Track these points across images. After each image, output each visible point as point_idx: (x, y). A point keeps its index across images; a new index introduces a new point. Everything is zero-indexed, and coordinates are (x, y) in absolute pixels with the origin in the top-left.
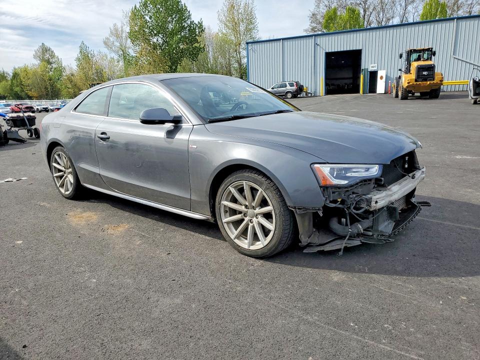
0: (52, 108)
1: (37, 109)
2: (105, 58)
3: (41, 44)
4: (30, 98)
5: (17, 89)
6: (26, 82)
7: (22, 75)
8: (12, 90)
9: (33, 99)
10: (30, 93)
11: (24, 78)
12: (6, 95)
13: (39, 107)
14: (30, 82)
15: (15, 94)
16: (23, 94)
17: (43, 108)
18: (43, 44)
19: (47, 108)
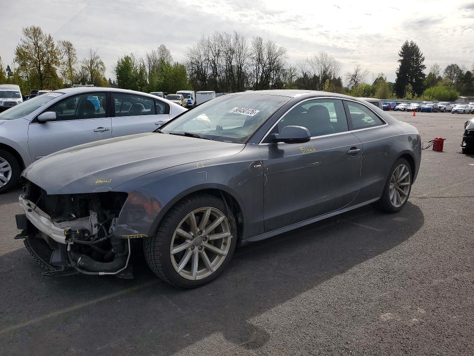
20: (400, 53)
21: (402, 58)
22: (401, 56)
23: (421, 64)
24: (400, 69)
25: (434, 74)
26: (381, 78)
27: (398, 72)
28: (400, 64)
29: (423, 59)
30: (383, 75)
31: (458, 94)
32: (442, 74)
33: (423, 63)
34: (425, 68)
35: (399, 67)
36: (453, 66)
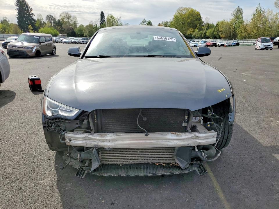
0: (226, 44)
1: (219, 45)
2: (271, 13)
3: (237, 7)
4: (220, 38)
5: (215, 33)
6: (221, 29)
7: (220, 25)
8: (213, 34)
9: (222, 39)
10: (221, 36)
11: (220, 27)
12: (210, 36)
13: (219, 44)
14: (222, 29)
15: (214, 36)
16: (217, 36)
17: (222, 44)
18: (238, 6)
19: (224, 44)
20: (16, 4)
21: (18, 8)
22: (17, 6)
23: (31, 13)
24: (18, 15)
25: (40, 20)
26: (5, 20)
27: (18, 17)
28: (17, 11)
29: (32, 10)
30: (6, 18)
31: (58, 32)
32: (44, 20)
33: (32, 12)
34: (34, 15)
35: (17, 14)
36: (49, 15)
